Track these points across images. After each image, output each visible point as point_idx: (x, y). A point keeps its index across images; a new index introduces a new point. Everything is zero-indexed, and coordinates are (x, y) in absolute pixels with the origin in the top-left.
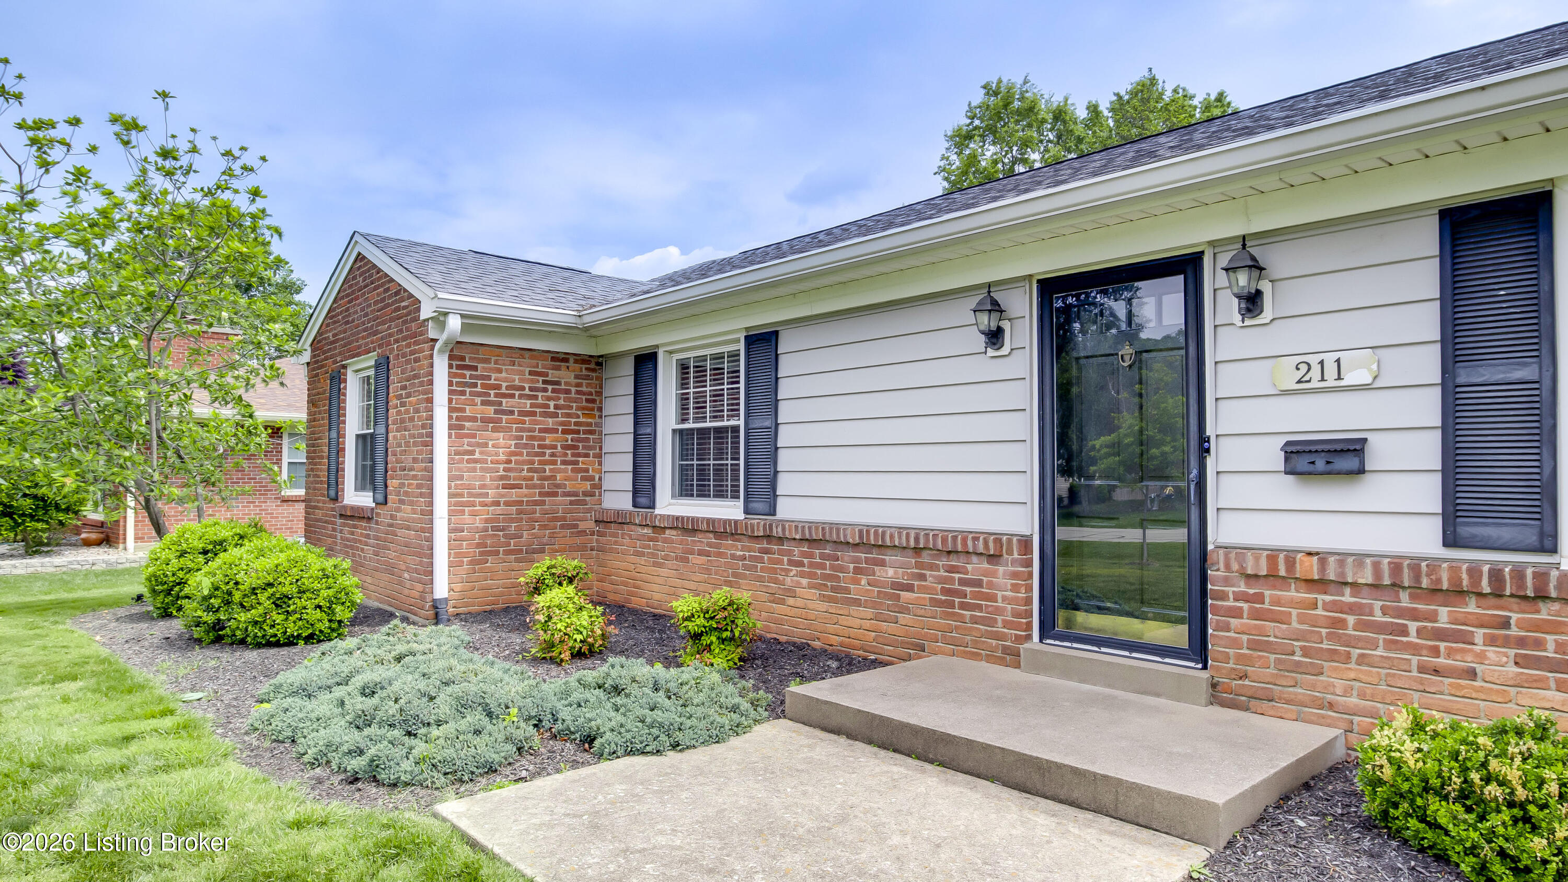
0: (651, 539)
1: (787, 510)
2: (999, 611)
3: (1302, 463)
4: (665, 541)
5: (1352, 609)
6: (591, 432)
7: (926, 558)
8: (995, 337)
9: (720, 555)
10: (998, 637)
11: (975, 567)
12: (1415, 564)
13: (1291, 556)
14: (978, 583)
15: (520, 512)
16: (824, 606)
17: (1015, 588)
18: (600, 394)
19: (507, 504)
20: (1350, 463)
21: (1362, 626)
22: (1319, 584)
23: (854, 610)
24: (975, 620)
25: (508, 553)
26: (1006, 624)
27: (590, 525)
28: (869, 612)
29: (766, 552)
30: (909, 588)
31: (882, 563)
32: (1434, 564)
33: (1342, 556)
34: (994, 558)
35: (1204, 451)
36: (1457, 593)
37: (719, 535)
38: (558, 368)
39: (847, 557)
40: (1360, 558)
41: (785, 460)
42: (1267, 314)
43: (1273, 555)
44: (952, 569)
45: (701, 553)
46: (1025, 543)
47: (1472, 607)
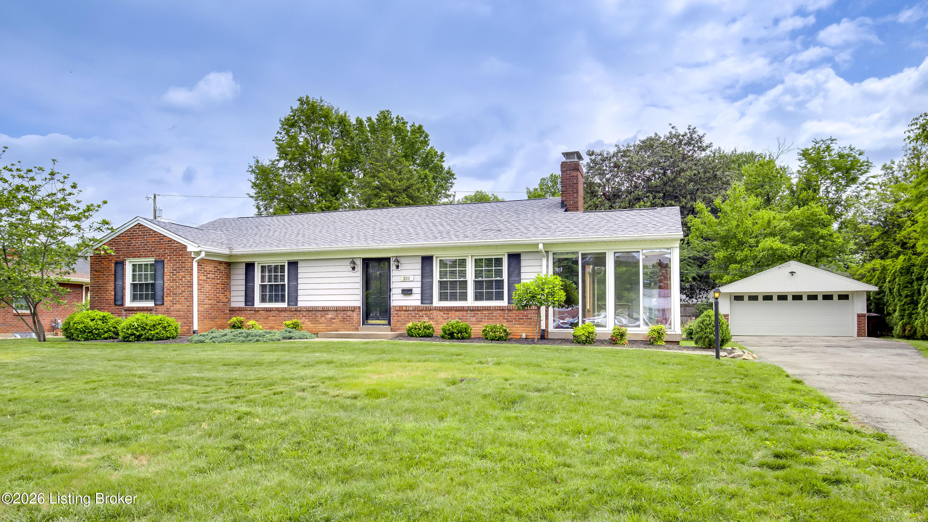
0: (253, 314)
1: (300, 304)
2: (354, 321)
3: (404, 292)
4: (260, 314)
5: (410, 314)
6: (228, 284)
7: (338, 312)
8: (354, 268)
9: (280, 316)
10: (354, 326)
11: (349, 313)
12: (417, 306)
13: (402, 307)
14: (350, 316)
15: (212, 307)
16: (313, 325)
17: (357, 316)
18: (230, 273)
19: (209, 304)
20: (410, 292)
21: (411, 316)
22: (406, 311)
23: (320, 325)
24: (349, 324)
25: (209, 318)
26: (356, 323)
27: (227, 312)
28: (325, 325)
29: (295, 314)
30: (335, 319)
31: (328, 314)
32: (419, 306)
33: (409, 306)
34: (353, 311)
35: (390, 291)
36: (422, 310)
37: (278, 311)
38: (220, 266)
39: (319, 314)
40: (411, 306)
41: (300, 292)
42: (400, 269)
43: (400, 307)
44: (344, 314)
45: (273, 316)
46: (359, 307)
47: (424, 312)
